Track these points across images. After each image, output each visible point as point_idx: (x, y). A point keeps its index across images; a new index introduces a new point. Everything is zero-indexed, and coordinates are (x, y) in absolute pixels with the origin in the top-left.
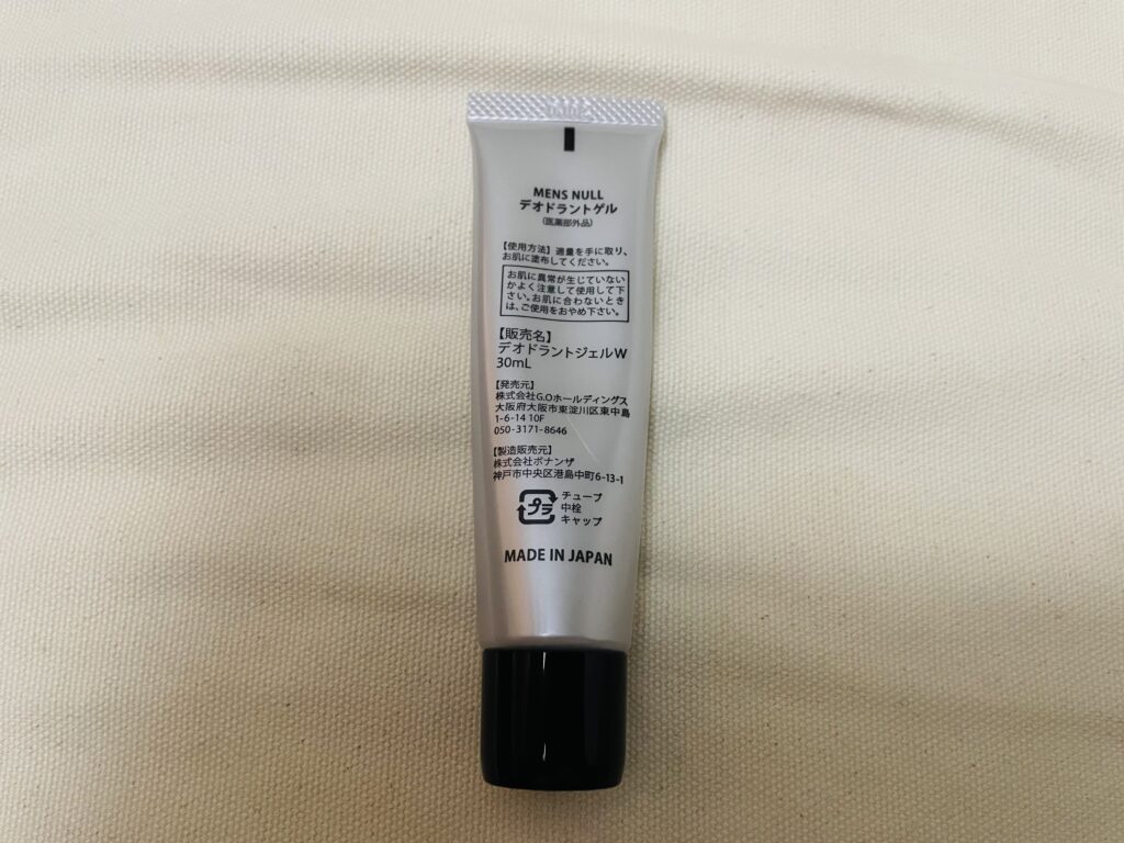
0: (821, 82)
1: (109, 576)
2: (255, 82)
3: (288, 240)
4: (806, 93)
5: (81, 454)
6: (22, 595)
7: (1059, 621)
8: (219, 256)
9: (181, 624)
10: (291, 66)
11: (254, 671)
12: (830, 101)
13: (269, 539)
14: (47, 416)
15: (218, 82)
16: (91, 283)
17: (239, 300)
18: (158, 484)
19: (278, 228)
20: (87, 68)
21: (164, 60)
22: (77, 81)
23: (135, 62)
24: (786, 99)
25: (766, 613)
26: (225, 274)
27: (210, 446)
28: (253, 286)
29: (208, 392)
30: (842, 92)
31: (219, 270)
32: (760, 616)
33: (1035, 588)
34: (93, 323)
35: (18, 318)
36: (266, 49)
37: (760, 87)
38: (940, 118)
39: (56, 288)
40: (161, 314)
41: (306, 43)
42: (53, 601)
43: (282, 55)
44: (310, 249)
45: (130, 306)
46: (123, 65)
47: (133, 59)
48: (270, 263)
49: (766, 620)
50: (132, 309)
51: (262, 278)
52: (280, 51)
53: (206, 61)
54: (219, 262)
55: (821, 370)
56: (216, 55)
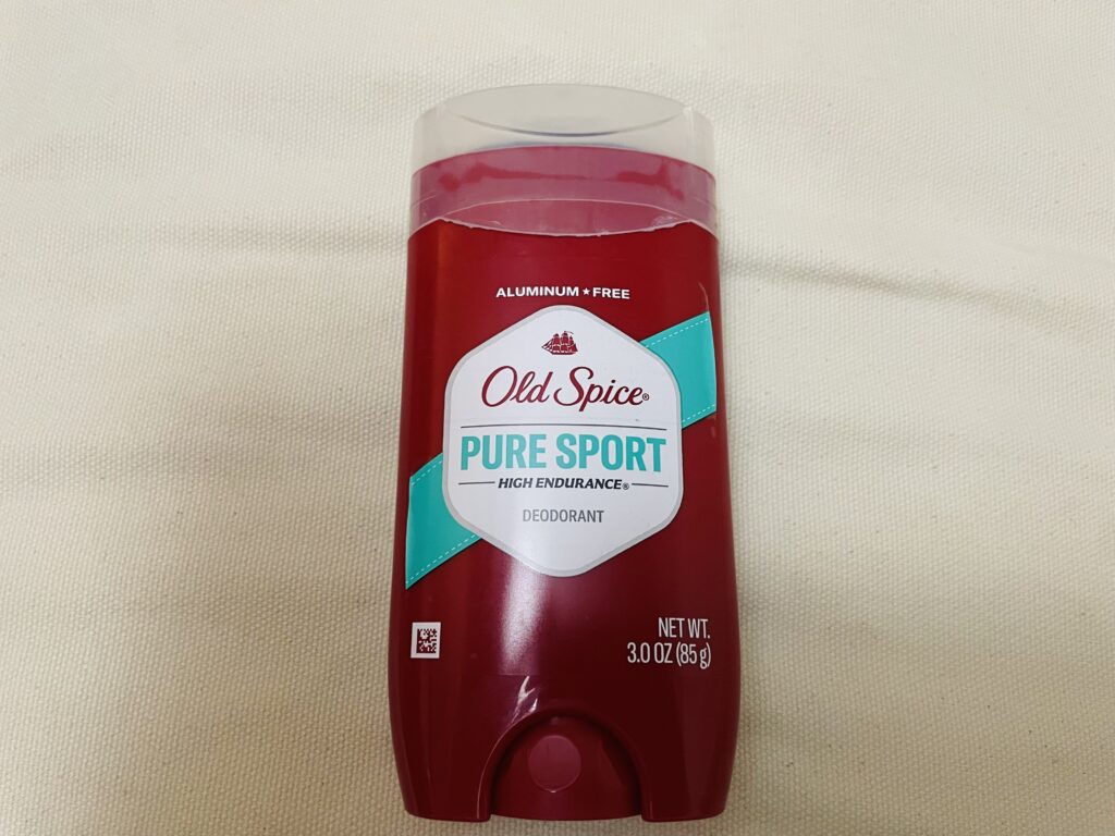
0: (829, 262)
3: (353, 402)
4: (814, 271)
7: (1056, 765)
12: (837, 278)
25: (791, 761)
30: (847, 270)
35: (103, 470)
40: (234, 468)
44: (373, 410)
45: (206, 460)
49: (791, 768)
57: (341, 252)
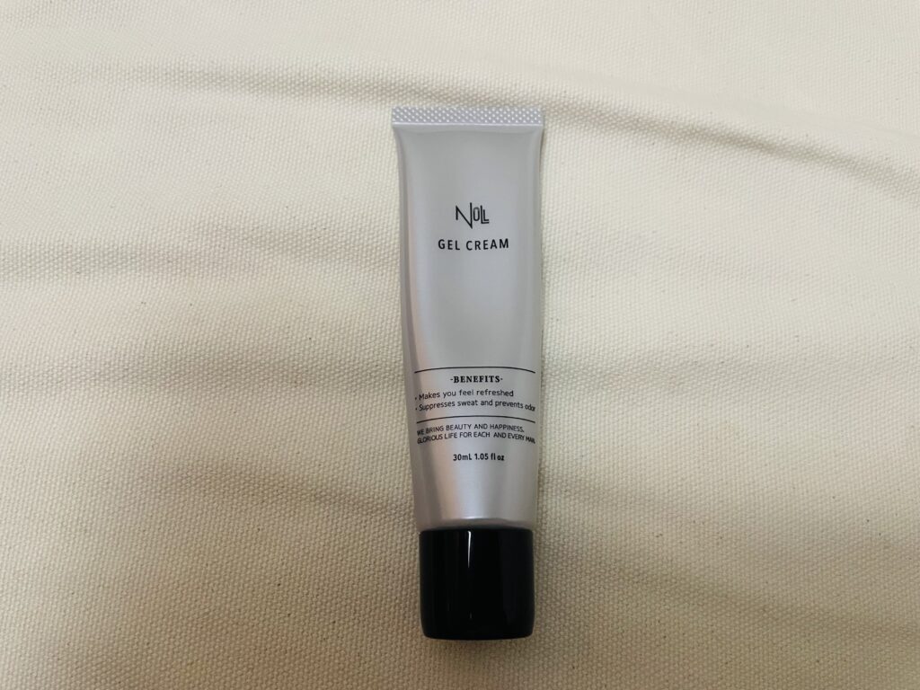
0: (717, 121)
1: (141, 474)
2: (276, 93)
3: (297, 218)
4: (705, 129)
5: (124, 377)
6: (69, 486)
7: (887, 550)
8: (242, 227)
9: (197, 515)
10: (306, 84)
11: (253, 556)
12: (722, 136)
13: (270, 451)
14: (99, 345)
15: (247, 92)
16: (140, 242)
17: (255, 263)
18: (184, 403)
19: (290, 207)
20: (144, 73)
21: (206, 72)
22: (135, 83)
23: (183, 72)
24: (689, 133)
25: (660, 532)
26: (245, 241)
27: (227, 376)
28: (267, 252)
29: (228, 333)
30: (732, 130)
31: (241, 238)
32: (656, 534)
33: (869, 524)
34: (138, 274)
35: (78, 266)
36: (287, 70)
37: (670, 122)
38: (806, 154)
39: (111, 244)
40: (193, 269)
41: (319, 66)
42: (95, 492)
43: (299, 74)
44: (314, 226)
45: (169, 262)
46: (173, 74)
47: (181, 69)
48: (282, 235)
49: (660, 538)
50: (170, 264)
51: (275, 246)
52: (298, 71)
53: (239, 75)
54: (241, 232)
55: (710, 343)
56: (247, 71)
57: (293, 95)
